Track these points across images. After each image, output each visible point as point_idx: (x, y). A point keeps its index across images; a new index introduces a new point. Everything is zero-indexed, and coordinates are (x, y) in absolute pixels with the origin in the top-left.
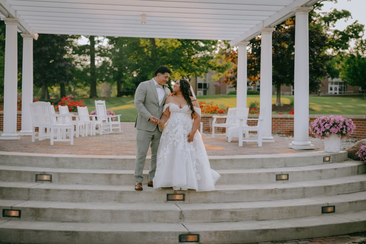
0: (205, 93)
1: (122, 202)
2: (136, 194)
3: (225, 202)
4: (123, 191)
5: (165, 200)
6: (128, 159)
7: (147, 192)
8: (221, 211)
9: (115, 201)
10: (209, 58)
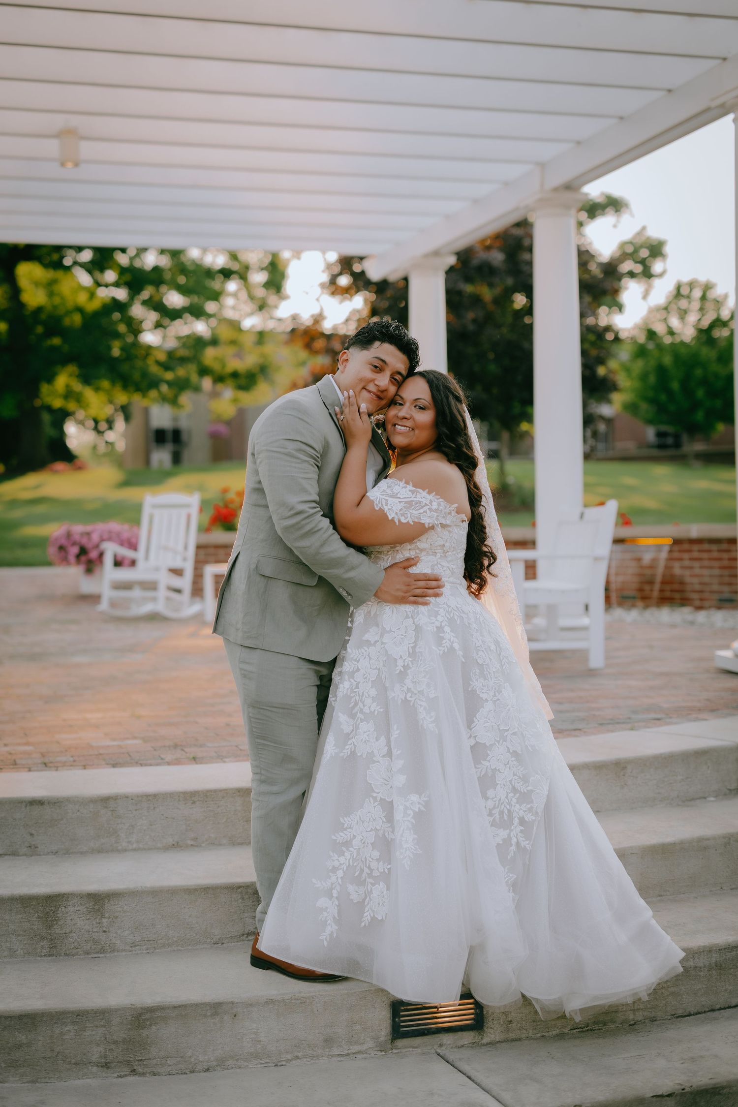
0: (177, 459)
1: (147, 1070)
2: (226, 1017)
3: (680, 1012)
4: (151, 1010)
5: (382, 1039)
6: (127, 797)
7: (283, 1000)
8: (719, 1094)
9: (106, 1065)
10: (198, 343)
